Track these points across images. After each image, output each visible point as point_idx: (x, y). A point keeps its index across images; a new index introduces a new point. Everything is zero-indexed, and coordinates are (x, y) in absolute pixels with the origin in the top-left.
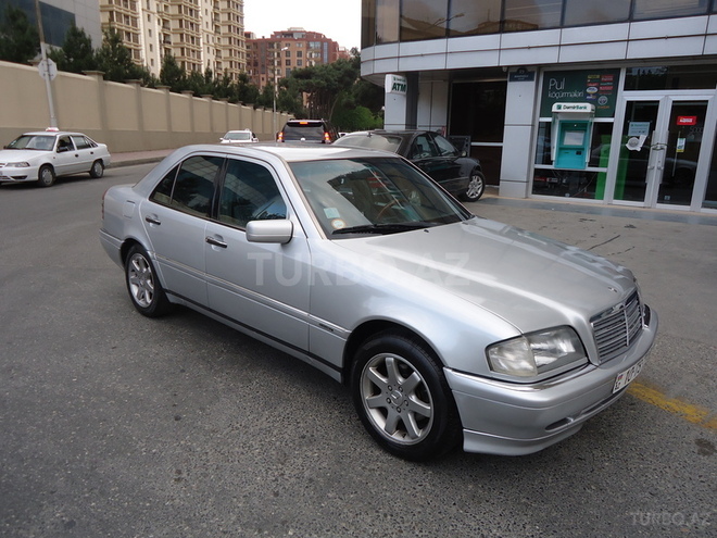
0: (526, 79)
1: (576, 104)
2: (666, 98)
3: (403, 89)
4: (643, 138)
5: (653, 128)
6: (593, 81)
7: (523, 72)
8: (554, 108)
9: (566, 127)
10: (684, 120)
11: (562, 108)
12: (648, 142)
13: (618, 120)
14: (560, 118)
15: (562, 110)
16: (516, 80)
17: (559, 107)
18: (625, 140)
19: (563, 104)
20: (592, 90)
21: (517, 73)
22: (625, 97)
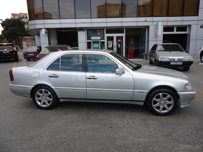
0: (83, 31)
1: (97, 37)
2: (115, 35)
3: (47, 33)
4: (111, 45)
5: (113, 42)
6: (99, 31)
7: (82, 29)
8: (92, 38)
9: (94, 42)
10: (119, 40)
11: (94, 38)
12: (113, 45)
13: (105, 41)
14: (92, 41)
15: (94, 39)
16: (80, 31)
17: (93, 38)
18: (108, 45)
19: (94, 37)
20: (99, 34)
21: (80, 29)
22: (106, 35)
